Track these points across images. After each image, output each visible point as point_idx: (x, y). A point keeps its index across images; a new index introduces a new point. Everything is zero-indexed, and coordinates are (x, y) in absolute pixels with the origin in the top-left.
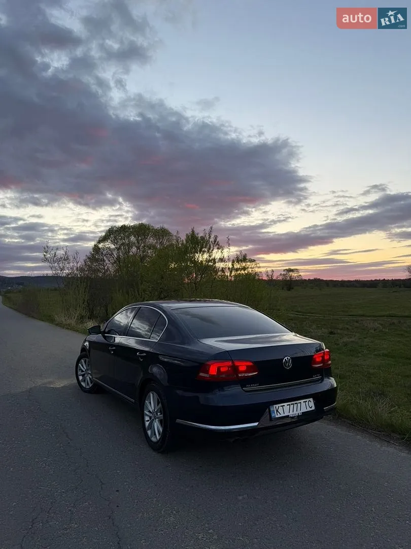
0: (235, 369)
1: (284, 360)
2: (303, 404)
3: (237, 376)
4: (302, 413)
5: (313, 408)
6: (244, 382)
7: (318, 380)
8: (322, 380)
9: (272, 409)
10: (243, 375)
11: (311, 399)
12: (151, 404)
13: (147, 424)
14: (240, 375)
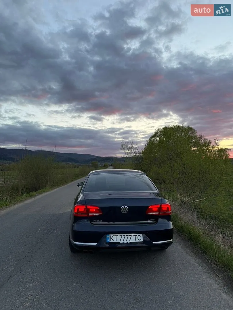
0: (88, 211)
1: (122, 208)
2: (133, 237)
4: (131, 242)
5: (142, 240)
6: (92, 218)
7: (152, 223)
8: (157, 222)
9: (108, 237)
14: (90, 214)
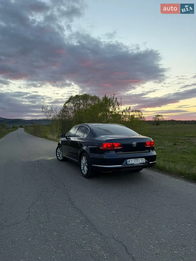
0: (113, 146)
1: (133, 144)
2: (140, 160)
3: (114, 148)
4: (140, 163)
5: (145, 162)
6: (117, 151)
7: (148, 152)
8: (150, 152)
9: (127, 161)
10: (116, 148)
11: (144, 159)
12: (84, 161)
13: (82, 168)
14: (115, 148)
